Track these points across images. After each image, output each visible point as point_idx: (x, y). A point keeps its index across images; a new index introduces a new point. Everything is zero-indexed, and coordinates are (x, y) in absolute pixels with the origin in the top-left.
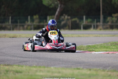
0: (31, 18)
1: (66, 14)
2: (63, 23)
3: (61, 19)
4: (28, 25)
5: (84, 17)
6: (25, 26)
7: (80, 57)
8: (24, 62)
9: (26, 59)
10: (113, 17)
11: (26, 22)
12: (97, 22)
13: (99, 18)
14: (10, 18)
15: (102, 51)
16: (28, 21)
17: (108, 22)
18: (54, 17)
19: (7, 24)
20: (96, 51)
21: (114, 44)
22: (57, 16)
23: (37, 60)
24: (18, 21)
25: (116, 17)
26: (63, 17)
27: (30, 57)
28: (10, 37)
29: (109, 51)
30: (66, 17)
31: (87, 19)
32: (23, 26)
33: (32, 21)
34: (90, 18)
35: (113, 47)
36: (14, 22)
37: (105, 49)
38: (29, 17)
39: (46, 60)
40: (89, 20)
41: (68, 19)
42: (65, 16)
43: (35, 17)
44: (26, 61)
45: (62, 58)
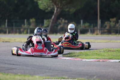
0: (27, 21)
1: (63, 18)
2: (59, 27)
3: (58, 23)
4: (25, 29)
5: (82, 21)
6: (22, 30)
7: (69, 65)
8: (11, 69)
9: (14, 67)
10: (111, 22)
11: (23, 25)
12: (94, 27)
13: (97, 23)
14: (7, 21)
15: (92, 59)
16: (24, 25)
17: (106, 26)
18: (50, 21)
19: (3, 27)
20: (86, 59)
21: (106, 51)
22: (53, 20)
23: (25, 68)
25: (113, 22)
26: (60, 21)
27: (19, 64)
28: (3, 42)
29: (100, 59)
30: (63, 21)
31: (84, 23)
32: (19, 29)
33: (29, 24)
34: (88, 22)
35: (105, 54)
37: (97, 57)
38: (26, 20)
39: (34, 68)
40: (87, 24)
41: (65, 23)
42: (62, 20)
43: (31, 20)
44: (14, 69)
45: (50, 65)
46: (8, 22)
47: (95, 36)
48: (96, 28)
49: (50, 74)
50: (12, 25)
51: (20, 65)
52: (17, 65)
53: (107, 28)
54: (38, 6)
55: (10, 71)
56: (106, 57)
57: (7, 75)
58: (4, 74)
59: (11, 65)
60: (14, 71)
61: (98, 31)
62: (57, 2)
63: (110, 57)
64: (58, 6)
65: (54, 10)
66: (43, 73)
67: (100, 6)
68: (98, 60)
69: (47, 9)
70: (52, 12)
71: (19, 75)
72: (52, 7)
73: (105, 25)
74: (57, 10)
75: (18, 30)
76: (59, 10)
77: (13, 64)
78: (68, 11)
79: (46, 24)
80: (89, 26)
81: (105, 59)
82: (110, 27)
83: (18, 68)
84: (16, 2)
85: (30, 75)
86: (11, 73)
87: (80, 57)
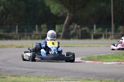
0: (38, 27)
1: (75, 23)
2: (72, 32)
3: (70, 28)
4: (36, 35)
5: (95, 26)
6: (33, 36)
7: (91, 68)
8: (32, 72)
9: (34, 70)
11: (34, 31)
12: (108, 31)
13: (111, 27)
15: (113, 62)
16: (35, 30)
17: (120, 31)
18: (63, 26)
19: (14, 33)
20: (107, 62)
22: (66, 25)
23: (46, 71)
24: (26, 30)
26: (72, 26)
27: (38, 67)
28: (17, 47)
29: (121, 61)
30: (76, 26)
31: (97, 28)
32: (30, 35)
33: (40, 30)
34: (101, 27)
36: (21, 31)
37: (117, 60)
39: (55, 71)
40: (100, 29)
41: (77, 28)
42: (74, 26)
43: (42, 26)
44: (34, 72)
45: (71, 68)
47: (110, 40)
51: (40, 68)
55: (31, 74)
60: (36, 74)
68: (119, 63)
73: (119, 29)
79: (58, 29)
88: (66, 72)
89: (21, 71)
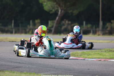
0: (32, 22)
2: (63, 28)
3: (62, 24)
4: (30, 29)
5: (84, 23)
6: (27, 30)
7: (72, 64)
8: (17, 67)
9: (20, 65)
10: (112, 23)
11: (28, 26)
12: (96, 28)
13: (99, 24)
14: (13, 21)
15: (94, 58)
16: (30, 25)
17: (107, 27)
18: (54, 22)
19: (10, 27)
20: (88, 58)
21: (108, 51)
22: (57, 21)
23: (30, 66)
24: (20, 25)
26: (63, 22)
28: (10, 41)
29: (101, 58)
30: (67, 22)
31: (86, 24)
32: (25, 30)
33: (34, 25)
34: (90, 23)
35: (107, 54)
36: (16, 25)
37: (98, 56)
39: (39, 66)
40: (89, 26)
41: (68, 24)
42: (65, 21)
43: (36, 21)
44: (20, 67)
45: (54, 64)
46: (14, 23)
47: (97, 36)
48: (98, 29)
49: (54, 72)
50: (19, 26)
52: (23, 63)
53: (109, 29)
54: (43, 7)
55: (16, 69)
56: (107, 57)
57: (14, 73)
58: (10, 71)
59: (17, 64)
60: (20, 69)
61: (100, 32)
62: (61, 4)
63: (111, 57)
64: (62, 8)
65: (58, 11)
66: (48, 72)
67: (102, 8)
68: (99, 59)
69: (51, 11)
70: (56, 14)
71: (25, 73)
72: (56, 9)
74: (61, 12)
75: (23, 31)
76: (63, 11)
77: (19, 63)
78: (72, 13)
79: (50, 24)
80: (92, 27)
81: (106, 58)
82: (111, 28)
83: (24, 67)
84: (22, 3)
85: (36, 73)
86: (17, 71)
87: (82, 56)
88: (48, 67)
89: (8, 66)
